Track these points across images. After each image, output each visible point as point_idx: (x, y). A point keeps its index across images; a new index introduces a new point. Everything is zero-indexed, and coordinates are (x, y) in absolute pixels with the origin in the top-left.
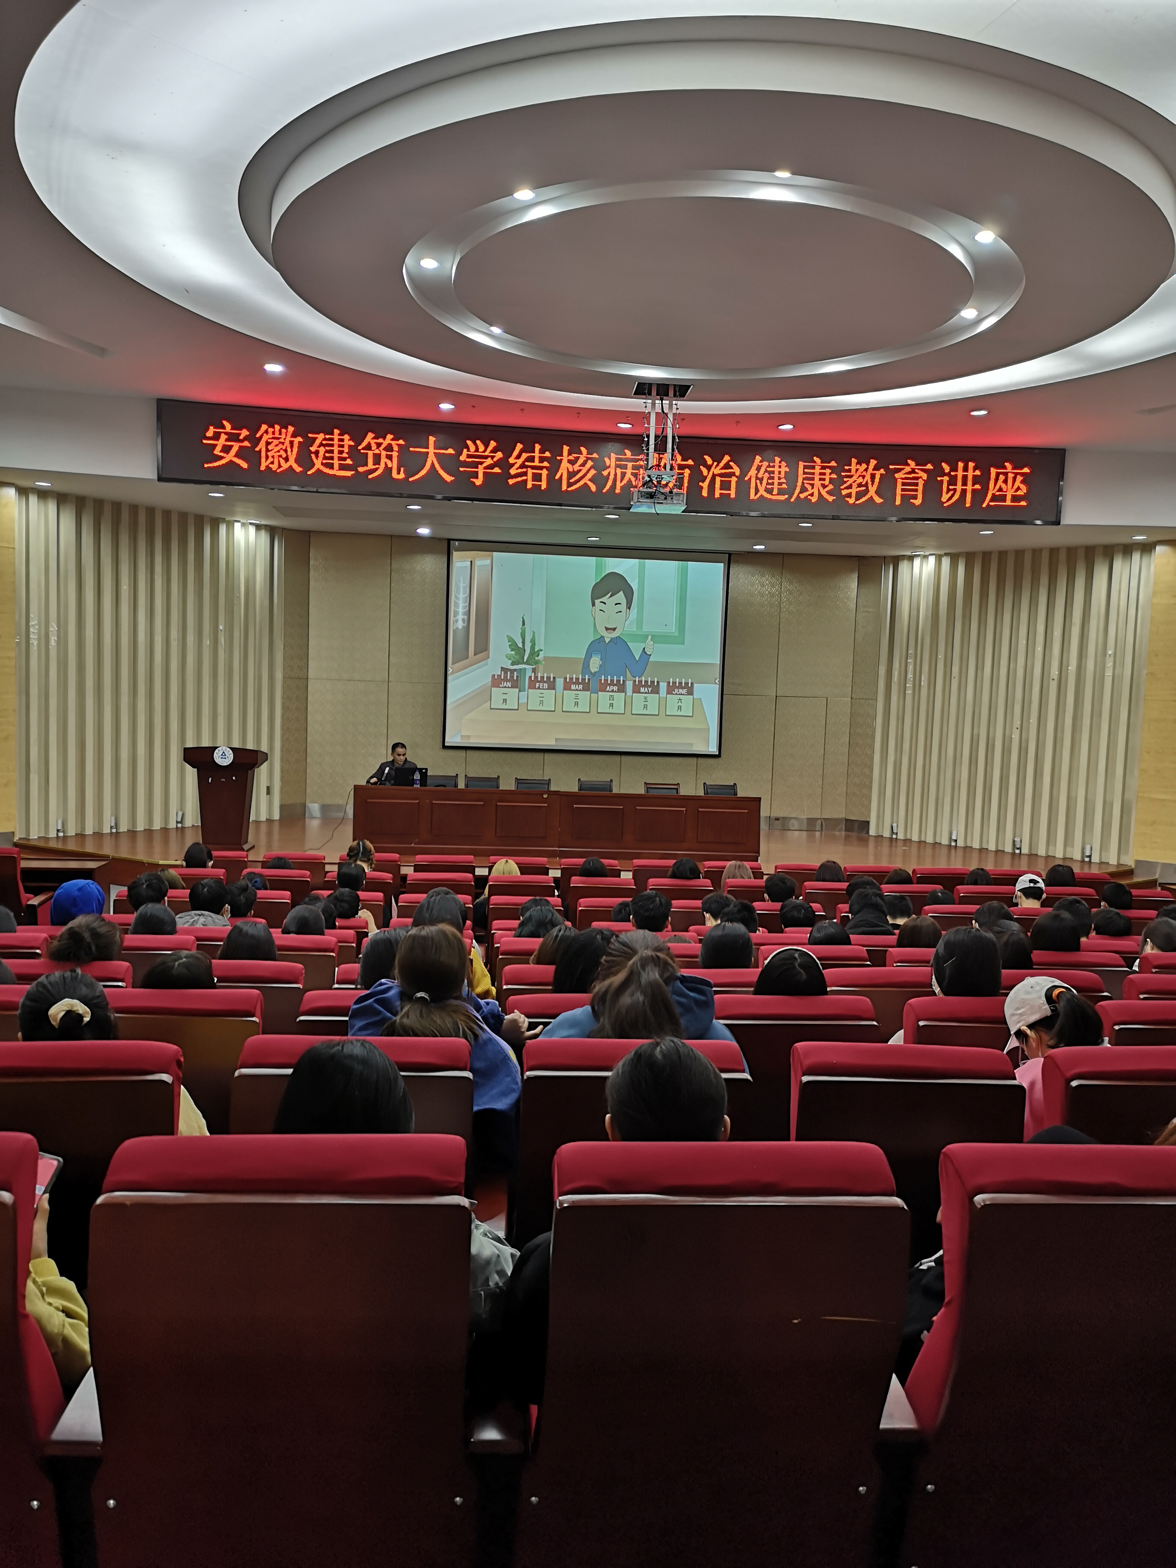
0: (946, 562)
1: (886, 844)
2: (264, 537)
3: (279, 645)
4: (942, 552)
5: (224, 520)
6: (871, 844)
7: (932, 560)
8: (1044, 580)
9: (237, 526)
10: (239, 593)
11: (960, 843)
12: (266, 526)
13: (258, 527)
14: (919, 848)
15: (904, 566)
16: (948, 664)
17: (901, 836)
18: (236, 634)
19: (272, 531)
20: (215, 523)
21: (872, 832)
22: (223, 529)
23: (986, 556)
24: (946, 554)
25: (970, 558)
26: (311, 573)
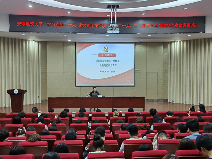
0: (182, 42)
1: (172, 104)
2: (36, 43)
3: (40, 66)
4: (181, 40)
5: (28, 40)
6: (169, 104)
7: (179, 42)
8: (203, 45)
9: (31, 41)
10: (31, 55)
11: (188, 103)
12: (37, 41)
13: (35, 41)
14: (179, 105)
15: (173, 44)
16: (183, 64)
17: (175, 102)
18: (31, 64)
19: (38, 42)
20: (26, 41)
21: (169, 102)
22: (27, 42)
23: (190, 41)
24: (182, 41)
25: (187, 41)
26: (47, 50)
